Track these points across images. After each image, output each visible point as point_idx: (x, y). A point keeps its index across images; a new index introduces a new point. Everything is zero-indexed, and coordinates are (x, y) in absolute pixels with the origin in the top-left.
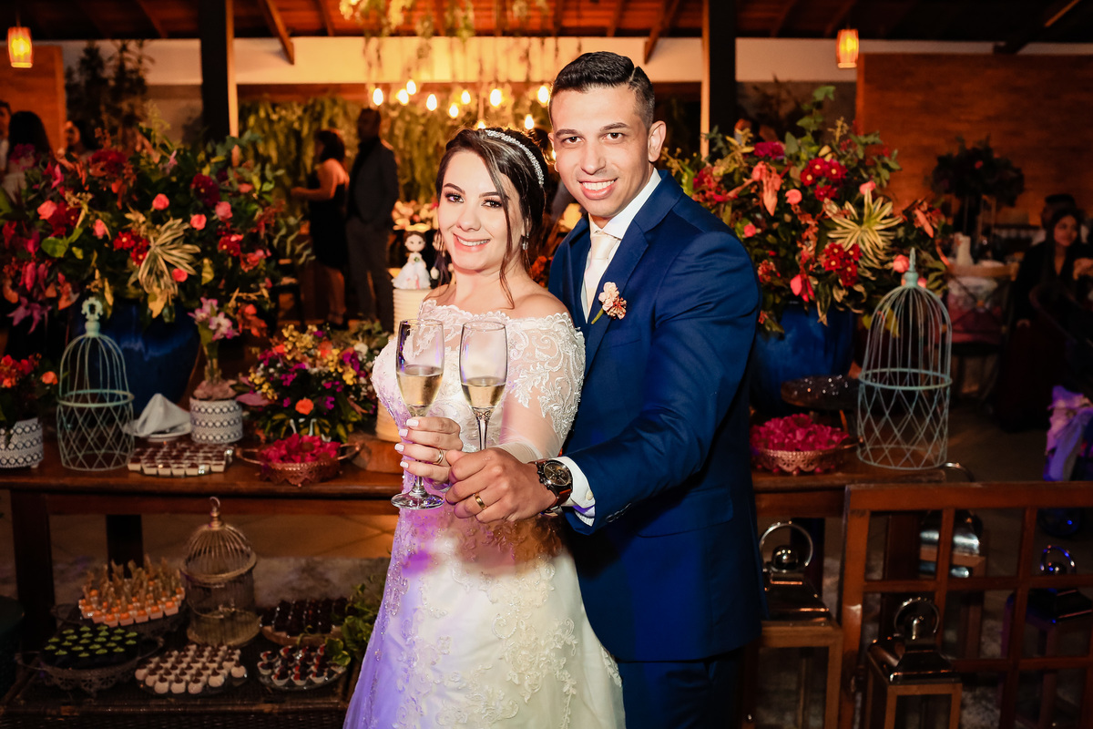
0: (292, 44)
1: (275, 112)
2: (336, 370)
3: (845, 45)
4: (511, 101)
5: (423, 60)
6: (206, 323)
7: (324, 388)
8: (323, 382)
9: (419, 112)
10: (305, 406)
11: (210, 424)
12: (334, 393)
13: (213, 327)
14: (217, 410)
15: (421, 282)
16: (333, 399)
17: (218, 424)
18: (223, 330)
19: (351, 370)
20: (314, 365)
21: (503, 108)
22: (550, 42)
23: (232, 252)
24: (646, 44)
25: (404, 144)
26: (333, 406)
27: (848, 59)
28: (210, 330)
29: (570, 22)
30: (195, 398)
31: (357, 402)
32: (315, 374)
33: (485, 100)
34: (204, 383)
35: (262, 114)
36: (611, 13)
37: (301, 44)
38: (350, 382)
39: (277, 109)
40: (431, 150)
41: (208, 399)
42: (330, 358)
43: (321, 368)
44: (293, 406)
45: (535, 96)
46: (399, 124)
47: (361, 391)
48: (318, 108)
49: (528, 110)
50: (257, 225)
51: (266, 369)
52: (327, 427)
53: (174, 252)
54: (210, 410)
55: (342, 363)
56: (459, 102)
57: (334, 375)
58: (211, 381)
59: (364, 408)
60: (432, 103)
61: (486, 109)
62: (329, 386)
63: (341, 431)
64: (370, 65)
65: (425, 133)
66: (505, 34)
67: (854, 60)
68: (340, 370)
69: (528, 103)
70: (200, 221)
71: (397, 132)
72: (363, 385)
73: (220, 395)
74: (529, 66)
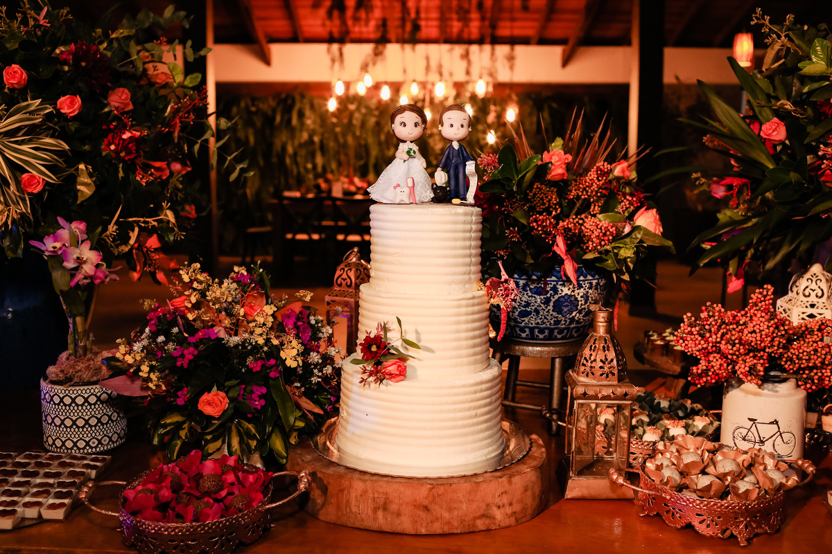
0: (269, 49)
1: (253, 105)
2: (268, 341)
3: (742, 46)
4: (453, 93)
5: (379, 58)
6: (58, 257)
7: (249, 370)
8: (250, 360)
9: (373, 104)
10: (214, 403)
11: (68, 423)
12: (265, 379)
13: (70, 265)
14: (80, 401)
15: (418, 189)
16: (264, 390)
17: (81, 423)
18: (88, 269)
19: (295, 343)
20: (234, 330)
21: (446, 99)
22: (487, 48)
23: (123, 154)
24: (564, 51)
25: (361, 133)
26: (263, 402)
27: (744, 59)
28: (64, 268)
29: (504, 31)
30: (46, 378)
31: (306, 394)
32: (236, 346)
33: (431, 92)
34: (64, 355)
35: (243, 104)
36: (535, 24)
37: (276, 50)
38: (291, 363)
39: (256, 103)
40: (383, 137)
41: (66, 381)
42: (261, 320)
43: (246, 335)
44: (194, 400)
45: (474, 88)
46: (357, 115)
47: (312, 374)
48: (289, 102)
49: (467, 100)
50: (169, 123)
51: (153, 336)
52: (253, 437)
53: (24, 148)
54: (67, 401)
55: (279, 327)
56: (409, 92)
57: (266, 349)
58: (76, 351)
59: (317, 402)
60: (385, 94)
61: (432, 100)
62: (257, 367)
63: (278, 444)
64: (333, 61)
65: (378, 124)
66: (447, 41)
67: (749, 59)
68: (275, 342)
69: (468, 95)
70: (72, 103)
71: (355, 122)
72: (316, 365)
73: (86, 376)
74: (469, 63)
